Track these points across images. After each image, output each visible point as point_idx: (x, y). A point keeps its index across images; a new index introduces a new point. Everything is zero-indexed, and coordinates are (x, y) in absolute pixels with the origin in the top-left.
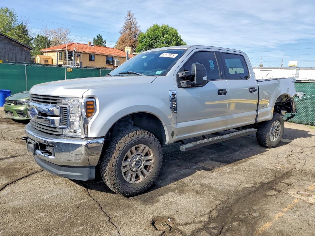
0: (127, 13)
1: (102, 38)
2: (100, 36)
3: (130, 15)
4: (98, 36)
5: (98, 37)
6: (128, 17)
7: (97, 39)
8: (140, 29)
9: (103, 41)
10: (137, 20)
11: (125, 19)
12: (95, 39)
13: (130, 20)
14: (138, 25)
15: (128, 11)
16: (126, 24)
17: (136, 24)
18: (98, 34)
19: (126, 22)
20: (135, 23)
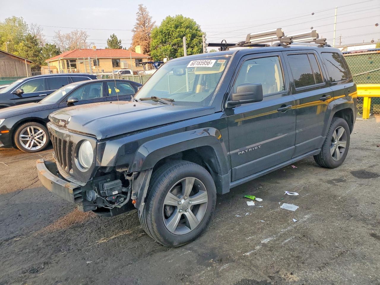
0: (138, 7)
1: (116, 38)
2: (114, 36)
3: (142, 9)
4: (112, 36)
5: (113, 38)
6: (140, 12)
7: (110, 39)
9: (119, 41)
10: (150, 15)
11: (137, 15)
13: (143, 14)
15: (139, 5)
16: (138, 20)
17: (150, 19)
20: (148, 17)
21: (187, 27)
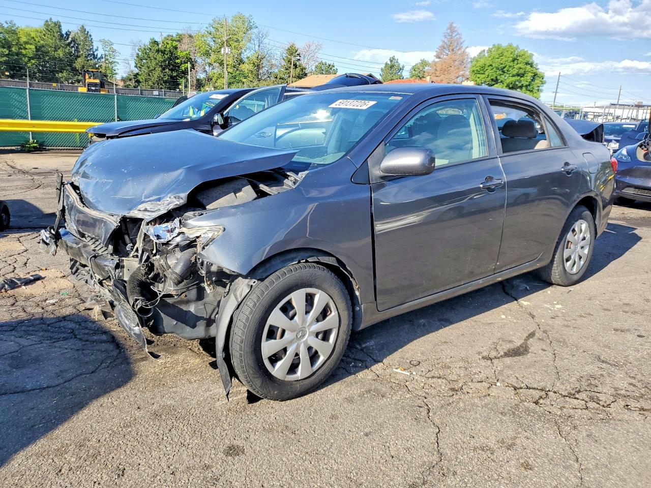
0: (448, 25)
1: (397, 62)
3: (451, 28)
4: (392, 59)
5: (392, 61)
6: (449, 31)
7: (389, 62)
10: (464, 38)
11: (443, 35)
12: (386, 64)
13: (451, 36)
14: (465, 45)
15: (450, 23)
16: (444, 42)
17: (461, 44)
18: (392, 56)
19: (444, 39)
20: (462, 41)
21: (527, 64)
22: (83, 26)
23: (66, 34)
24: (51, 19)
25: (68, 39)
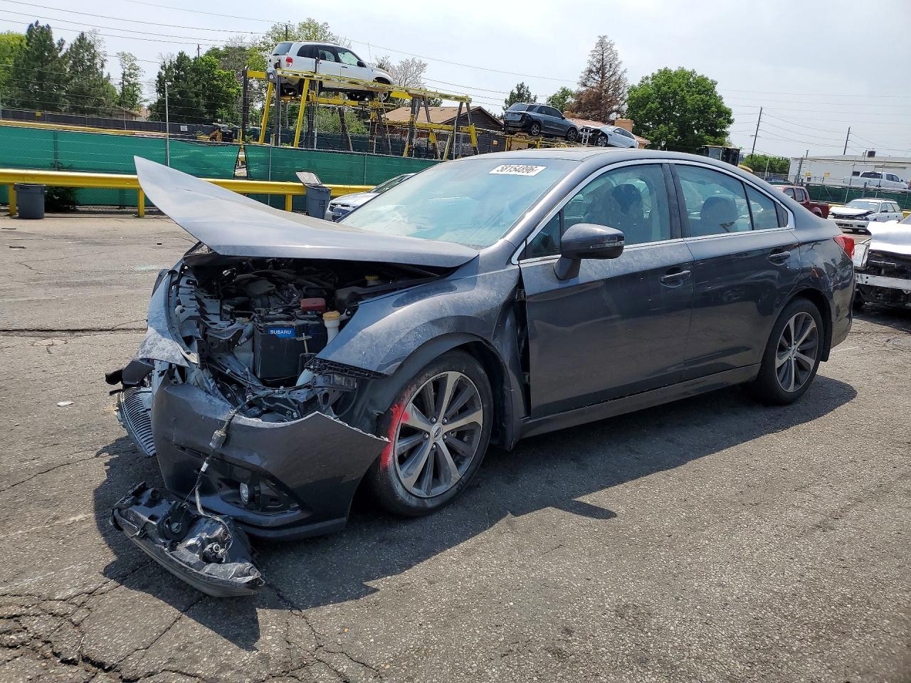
0: (597, 40)
1: (527, 91)
2: (522, 86)
3: (603, 45)
6: (599, 48)
7: (517, 92)
8: (625, 75)
10: (620, 58)
12: (512, 93)
13: (603, 55)
14: (621, 69)
15: (600, 37)
16: (592, 63)
17: (616, 67)
18: (520, 83)
19: (591, 59)
20: (617, 62)
22: (83, 34)
23: (59, 44)
24: (37, 23)
25: (61, 50)
